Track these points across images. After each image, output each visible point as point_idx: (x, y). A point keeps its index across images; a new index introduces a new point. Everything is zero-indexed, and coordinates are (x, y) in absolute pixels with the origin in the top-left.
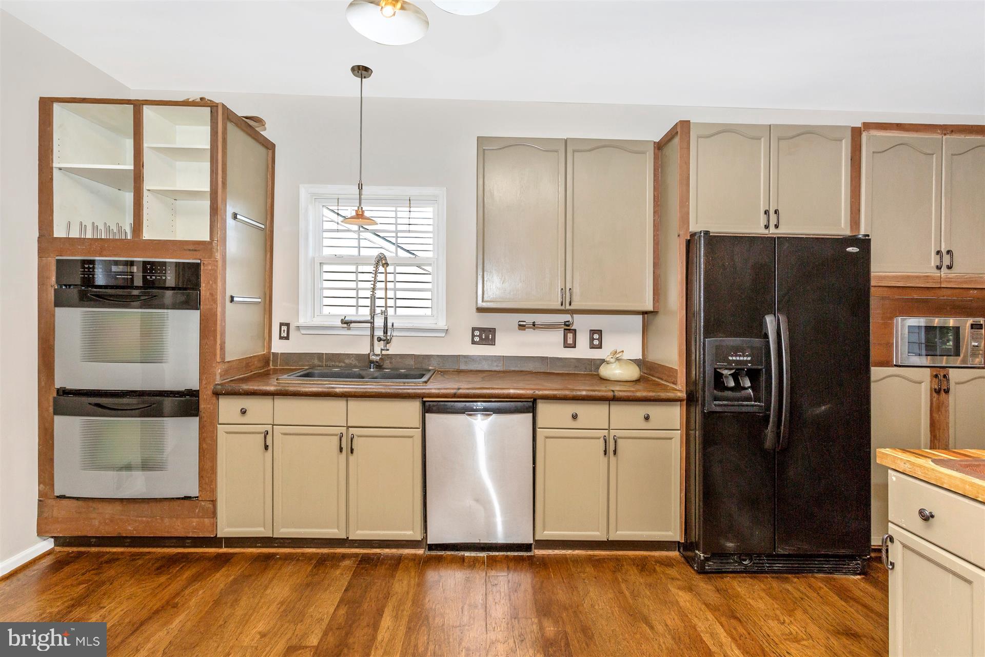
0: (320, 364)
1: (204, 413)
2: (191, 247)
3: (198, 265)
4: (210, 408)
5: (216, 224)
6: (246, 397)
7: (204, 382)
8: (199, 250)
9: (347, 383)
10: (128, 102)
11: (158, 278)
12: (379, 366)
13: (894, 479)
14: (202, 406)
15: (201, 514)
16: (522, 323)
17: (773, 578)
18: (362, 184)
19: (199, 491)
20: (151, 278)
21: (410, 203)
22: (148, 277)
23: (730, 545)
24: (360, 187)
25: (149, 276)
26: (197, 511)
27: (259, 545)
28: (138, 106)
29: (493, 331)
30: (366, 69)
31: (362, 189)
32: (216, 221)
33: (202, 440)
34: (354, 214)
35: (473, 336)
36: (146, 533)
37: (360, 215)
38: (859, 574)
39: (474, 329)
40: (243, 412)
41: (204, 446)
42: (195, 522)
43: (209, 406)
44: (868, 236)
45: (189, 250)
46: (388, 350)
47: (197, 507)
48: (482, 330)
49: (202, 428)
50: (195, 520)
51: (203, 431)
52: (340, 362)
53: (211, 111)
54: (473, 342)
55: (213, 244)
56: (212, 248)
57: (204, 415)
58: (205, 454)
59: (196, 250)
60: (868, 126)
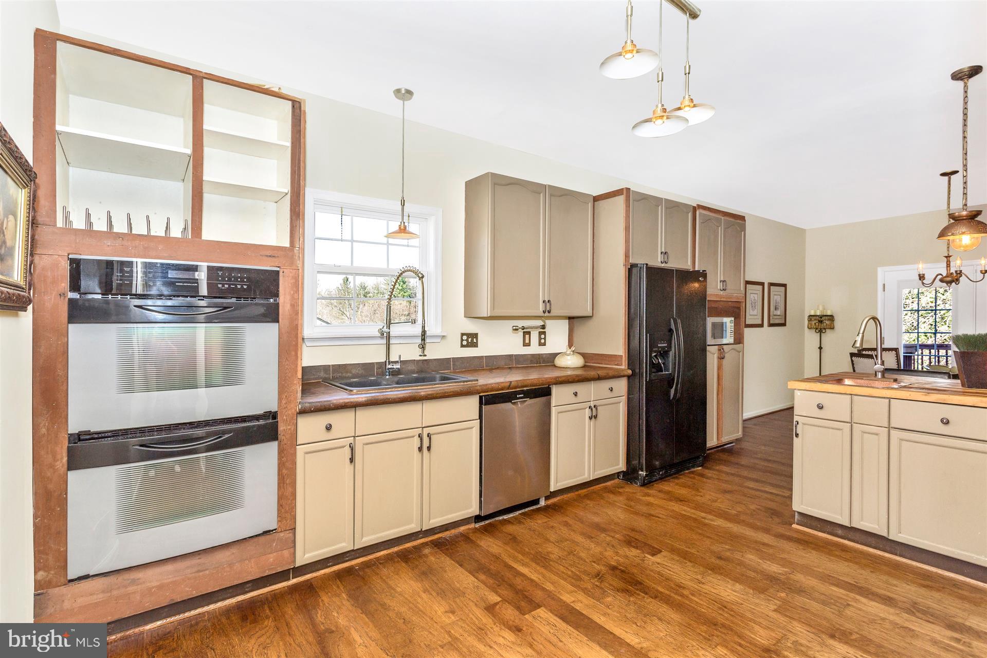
0: (327, 376)
1: (284, 435)
2: (269, 253)
3: (278, 272)
4: (290, 429)
5: (298, 229)
6: (336, 411)
7: (284, 402)
8: (278, 257)
9: (409, 388)
10: (186, 71)
11: (232, 286)
12: (395, 373)
13: (799, 394)
14: (281, 427)
15: (279, 547)
16: (514, 328)
17: (672, 478)
18: (404, 201)
19: (279, 521)
20: (223, 286)
21: (409, 219)
22: (220, 286)
23: (657, 463)
24: (403, 205)
25: (220, 284)
26: (274, 544)
27: (330, 564)
28: (199, 79)
29: (475, 336)
30: (409, 93)
31: (404, 205)
32: (298, 227)
33: (281, 465)
34: (397, 228)
35: (462, 340)
36: (210, 589)
37: (403, 230)
38: (700, 466)
39: (463, 335)
40: (329, 428)
41: (285, 471)
42: (271, 558)
43: (289, 427)
44: (705, 271)
45: (267, 256)
46: (425, 356)
47: (274, 540)
48: (469, 335)
49: (281, 452)
50: (271, 555)
51: (283, 455)
52: (347, 372)
53: (293, 106)
54: (462, 346)
55: (295, 251)
56: (293, 255)
57: (283, 437)
58: (285, 479)
59: (274, 256)
60: (700, 207)
